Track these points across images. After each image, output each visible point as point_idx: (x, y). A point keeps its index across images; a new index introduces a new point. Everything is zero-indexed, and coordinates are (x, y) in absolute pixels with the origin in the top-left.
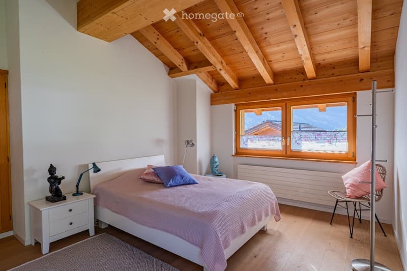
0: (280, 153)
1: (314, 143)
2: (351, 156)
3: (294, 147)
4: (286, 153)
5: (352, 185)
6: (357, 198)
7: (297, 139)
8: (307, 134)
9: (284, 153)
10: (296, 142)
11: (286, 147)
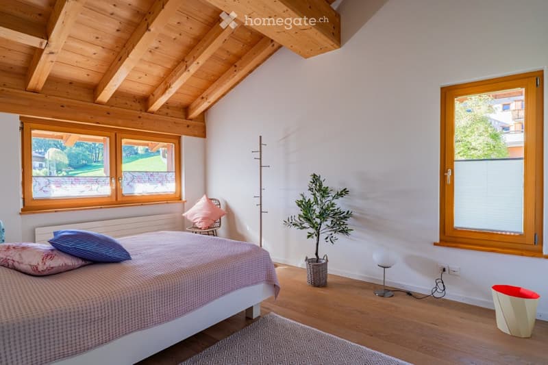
0: (109, 200)
1: (148, 184)
2: (178, 196)
3: (126, 191)
4: (117, 199)
5: (204, 219)
6: (209, 228)
7: (129, 180)
8: (140, 174)
9: (114, 199)
10: (128, 184)
11: (117, 191)
